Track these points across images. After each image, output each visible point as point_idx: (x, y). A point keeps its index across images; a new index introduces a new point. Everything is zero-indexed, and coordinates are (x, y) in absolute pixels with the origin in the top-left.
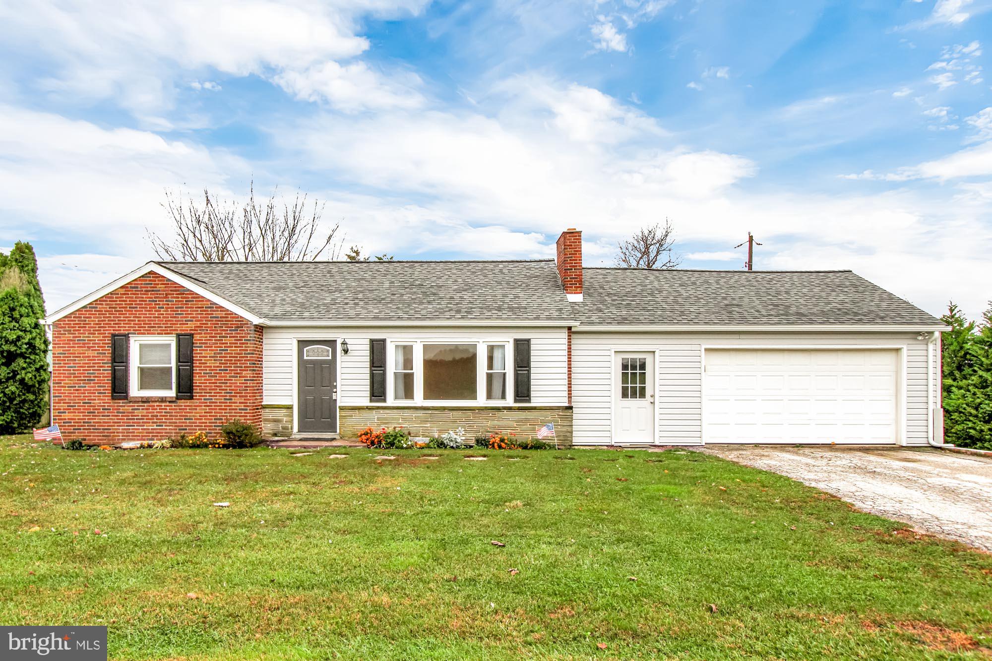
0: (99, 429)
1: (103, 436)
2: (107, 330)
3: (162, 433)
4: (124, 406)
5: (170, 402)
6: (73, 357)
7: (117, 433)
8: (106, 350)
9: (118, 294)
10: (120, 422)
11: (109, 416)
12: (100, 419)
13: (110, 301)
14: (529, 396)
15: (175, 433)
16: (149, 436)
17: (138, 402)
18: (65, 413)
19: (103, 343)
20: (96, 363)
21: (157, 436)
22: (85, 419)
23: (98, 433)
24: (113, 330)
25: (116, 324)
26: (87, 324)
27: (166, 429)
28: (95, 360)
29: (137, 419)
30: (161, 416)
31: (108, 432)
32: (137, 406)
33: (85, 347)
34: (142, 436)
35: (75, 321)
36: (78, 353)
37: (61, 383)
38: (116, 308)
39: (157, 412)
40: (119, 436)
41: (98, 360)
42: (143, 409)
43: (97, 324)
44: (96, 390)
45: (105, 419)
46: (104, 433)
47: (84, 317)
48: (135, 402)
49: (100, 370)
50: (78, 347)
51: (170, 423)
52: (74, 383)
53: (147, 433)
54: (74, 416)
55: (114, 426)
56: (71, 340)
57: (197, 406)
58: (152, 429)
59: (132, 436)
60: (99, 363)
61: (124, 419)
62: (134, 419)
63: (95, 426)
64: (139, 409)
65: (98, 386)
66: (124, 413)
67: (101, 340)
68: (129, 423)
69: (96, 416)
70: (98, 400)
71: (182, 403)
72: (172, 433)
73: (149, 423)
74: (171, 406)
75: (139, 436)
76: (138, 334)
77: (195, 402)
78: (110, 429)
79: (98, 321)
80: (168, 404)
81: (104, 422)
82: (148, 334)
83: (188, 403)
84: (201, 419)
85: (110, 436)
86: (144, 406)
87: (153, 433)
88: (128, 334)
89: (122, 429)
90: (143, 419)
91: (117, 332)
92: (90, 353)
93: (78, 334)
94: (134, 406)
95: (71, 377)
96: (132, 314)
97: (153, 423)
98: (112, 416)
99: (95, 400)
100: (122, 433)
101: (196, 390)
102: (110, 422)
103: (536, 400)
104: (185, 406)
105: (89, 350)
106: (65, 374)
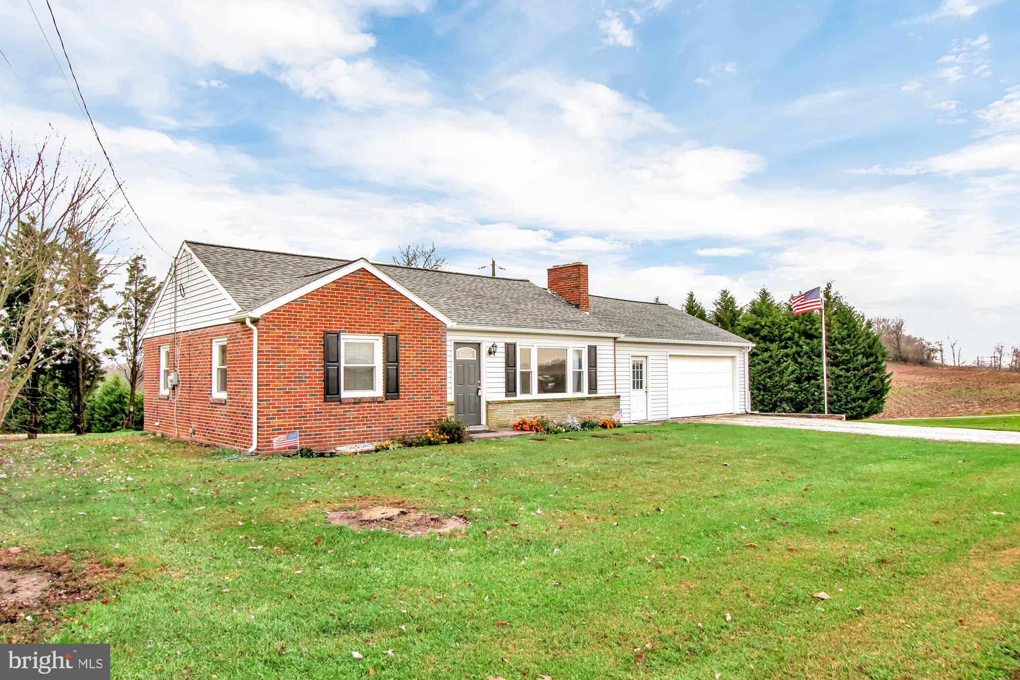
0: (311, 435)
1: (315, 442)
2: (318, 327)
3: (372, 434)
4: (336, 409)
5: (379, 402)
6: (283, 355)
7: (329, 437)
8: (317, 348)
9: (329, 289)
10: (332, 426)
11: (321, 420)
12: (313, 424)
13: (321, 296)
14: (596, 389)
15: (384, 433)
16: (360, 439)
17: (350, 403)
18: (275, 418)
19: (314, 341)
20: (307, 363)
21: (367, 438)
22: (296, 425)
23: (310, 439)
24: (325, 327)
25: (328, 321)
26: (298, 319)
27: (375, 430)
28: (306, 359)
29: (348, 422)
30: (370, 417)
31: (319, 438)
32: (349, 408)
33: (296, 345)
34: (354, 439)
35: (285, 315)
36: (288, 352)
37: (269, 385)
38: (328, 303)
39: (367, 414)
40: (331, 441)
41: (309, 359)
42: (354, 411)
43: (308, 320)
44: (308, 392)
45: (316, 424)
46: (316, 438)
47: (295, 312)
48: (347, 404)
49: (311, 370)
50: (288, 344)
51: (379, 423)
52: (284, 385)
53: (358, 435)
54: (283, 422)
55: (326, 430)
56: (281, 337)
57: (402, 405)
58: (363, 431)
59: (344, 440)
60: (311, 363)
61: (336, 423)
62: (345, 422)
63: (306, 431)
64: (350, 411)
65: (310, 388)
66: (336, 415)
67: (312, 338)
68: (341, 426)
69: (308, 420)
70: (310, 402)
71: (390, 403)
72: (380, 434)
73: (360, 425)
74: (380, 406)
75: (350, 439)
76: (349, 332)
77: (401, 402)
78: (321, 434)
79: (310, 316)
80: (377, 404)
81: (315, 427)
82: (359, 332)
83: (395, 402)
84: (406, 418)
85: (322, 441)
86: (355, 407)
87: (364, 435)
88: (340, 332)
89: (334, 433)
90: (354, 421)
91: (328, 330)
92: (301, 351)
93: (289, 329)
94: (345, 408)
95: (280, 378)
96: (343, 311)
97: (363, 424)
98: (324, 419)
99: (306, 403)
100: (334, 437)
101: (402, 389)
102: (322, 427)
103: (601, 393)
104: (392, 406)
105: (300, 348)
106: (274, 374)
